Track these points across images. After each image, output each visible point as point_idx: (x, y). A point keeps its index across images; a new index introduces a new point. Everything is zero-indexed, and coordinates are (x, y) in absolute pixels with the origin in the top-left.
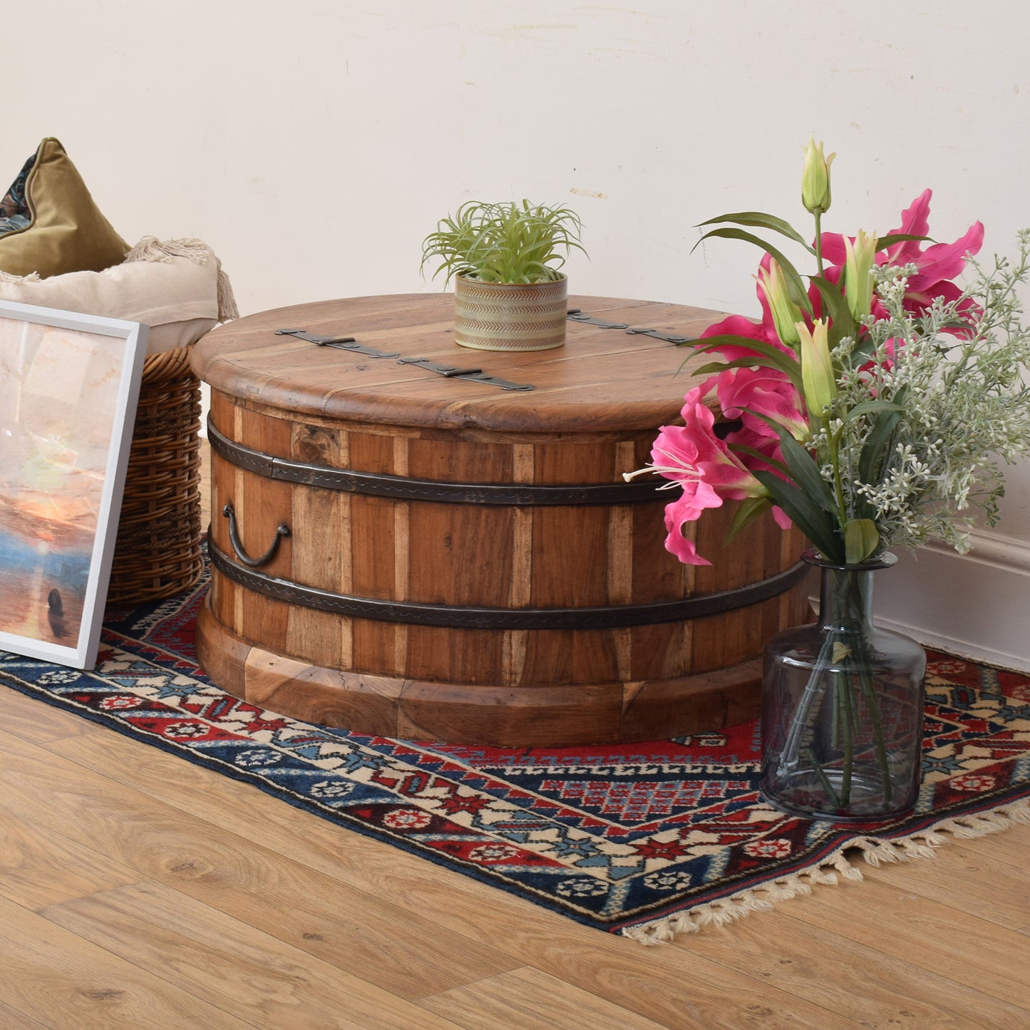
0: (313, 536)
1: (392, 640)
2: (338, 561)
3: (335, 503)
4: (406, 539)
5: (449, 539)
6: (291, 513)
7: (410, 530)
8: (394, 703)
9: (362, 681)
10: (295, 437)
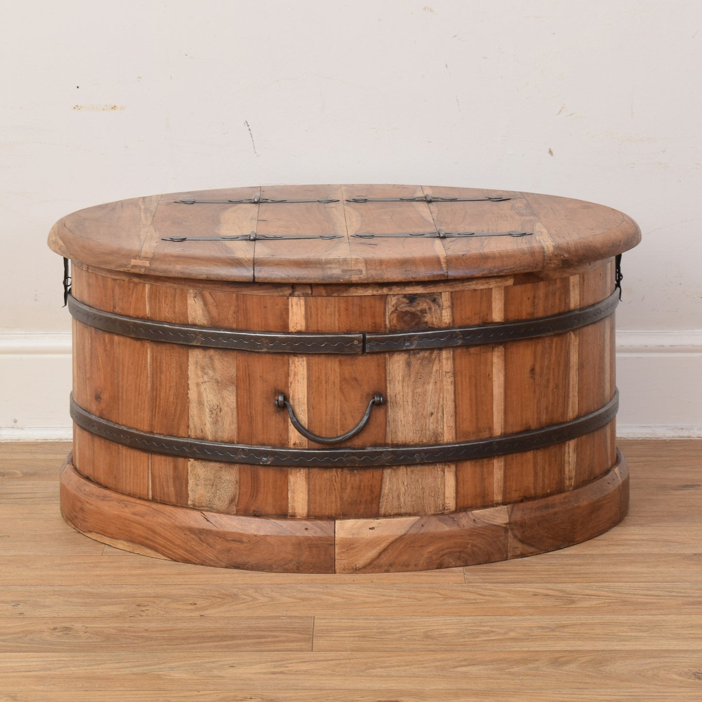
0: (413, 396)
1: (491, 473)
2: (440, 414)
3: (437, 362)
4: (502, 378)
5: (533, 370)
6: (386, 380)
7: (506, 370)
8: (505, 528)
9: (472, 517)
10: (390, 308)
